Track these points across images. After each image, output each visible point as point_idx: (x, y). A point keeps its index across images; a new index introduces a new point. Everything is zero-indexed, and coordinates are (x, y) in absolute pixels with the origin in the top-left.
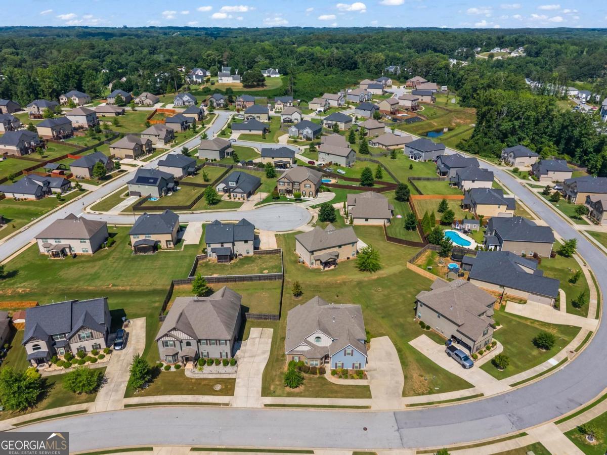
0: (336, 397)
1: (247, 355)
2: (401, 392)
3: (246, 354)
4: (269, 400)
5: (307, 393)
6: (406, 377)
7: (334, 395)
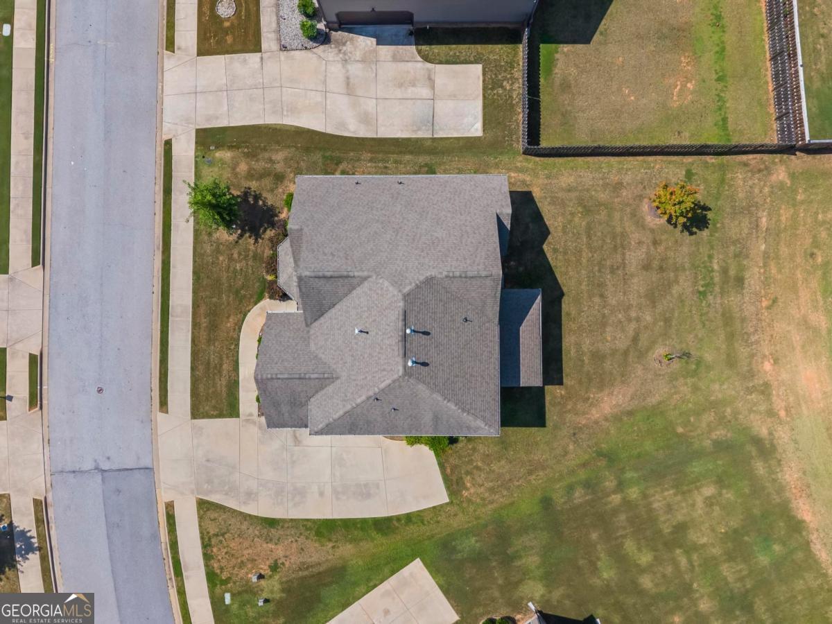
0: (195, 325)
1: (355, 69)
2: (214, 498)
3: (360, 65)
4: (185, 151)
5: (208, 249)
6: (271, 523)
7: (204, 322)
